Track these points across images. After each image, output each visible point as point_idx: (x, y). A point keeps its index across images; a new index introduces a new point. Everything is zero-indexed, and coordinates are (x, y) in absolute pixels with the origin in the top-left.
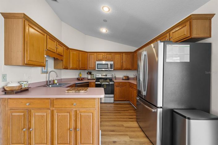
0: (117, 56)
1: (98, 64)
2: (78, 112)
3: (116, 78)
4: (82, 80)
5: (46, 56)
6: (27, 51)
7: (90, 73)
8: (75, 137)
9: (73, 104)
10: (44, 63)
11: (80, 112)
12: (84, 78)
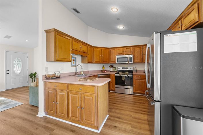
0: (137, 50)
1: (118, 58)
2: (83, 95)
3: (136, 71)
4: (104, 72)
5: (71, 54)
6: (57, 52)
7: (112, 66)
8: (81, 113)
10: (70, 59)
11: (84, 96)
12: (106, 71)
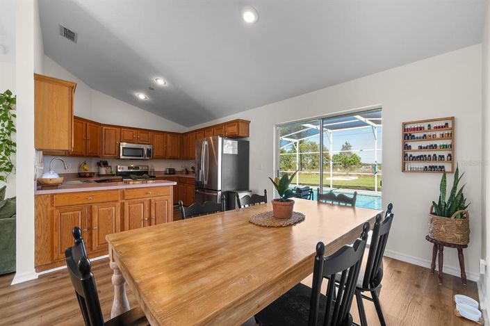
0: (158, 137)
1: (124, 148)
3: (154, 172)
4: (90, 177)
7: (105, 164)
9: (147, 193)
11: (154, 201)
12: (94, 173)
